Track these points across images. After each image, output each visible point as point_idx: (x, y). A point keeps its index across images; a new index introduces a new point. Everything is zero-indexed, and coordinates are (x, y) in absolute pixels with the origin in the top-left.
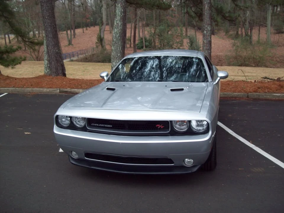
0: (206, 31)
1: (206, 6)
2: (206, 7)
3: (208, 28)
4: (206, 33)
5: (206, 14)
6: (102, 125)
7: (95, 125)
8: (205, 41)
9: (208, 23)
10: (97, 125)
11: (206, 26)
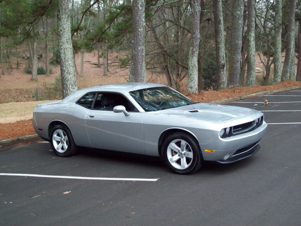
6: (238, 129)
7: (235, 130)
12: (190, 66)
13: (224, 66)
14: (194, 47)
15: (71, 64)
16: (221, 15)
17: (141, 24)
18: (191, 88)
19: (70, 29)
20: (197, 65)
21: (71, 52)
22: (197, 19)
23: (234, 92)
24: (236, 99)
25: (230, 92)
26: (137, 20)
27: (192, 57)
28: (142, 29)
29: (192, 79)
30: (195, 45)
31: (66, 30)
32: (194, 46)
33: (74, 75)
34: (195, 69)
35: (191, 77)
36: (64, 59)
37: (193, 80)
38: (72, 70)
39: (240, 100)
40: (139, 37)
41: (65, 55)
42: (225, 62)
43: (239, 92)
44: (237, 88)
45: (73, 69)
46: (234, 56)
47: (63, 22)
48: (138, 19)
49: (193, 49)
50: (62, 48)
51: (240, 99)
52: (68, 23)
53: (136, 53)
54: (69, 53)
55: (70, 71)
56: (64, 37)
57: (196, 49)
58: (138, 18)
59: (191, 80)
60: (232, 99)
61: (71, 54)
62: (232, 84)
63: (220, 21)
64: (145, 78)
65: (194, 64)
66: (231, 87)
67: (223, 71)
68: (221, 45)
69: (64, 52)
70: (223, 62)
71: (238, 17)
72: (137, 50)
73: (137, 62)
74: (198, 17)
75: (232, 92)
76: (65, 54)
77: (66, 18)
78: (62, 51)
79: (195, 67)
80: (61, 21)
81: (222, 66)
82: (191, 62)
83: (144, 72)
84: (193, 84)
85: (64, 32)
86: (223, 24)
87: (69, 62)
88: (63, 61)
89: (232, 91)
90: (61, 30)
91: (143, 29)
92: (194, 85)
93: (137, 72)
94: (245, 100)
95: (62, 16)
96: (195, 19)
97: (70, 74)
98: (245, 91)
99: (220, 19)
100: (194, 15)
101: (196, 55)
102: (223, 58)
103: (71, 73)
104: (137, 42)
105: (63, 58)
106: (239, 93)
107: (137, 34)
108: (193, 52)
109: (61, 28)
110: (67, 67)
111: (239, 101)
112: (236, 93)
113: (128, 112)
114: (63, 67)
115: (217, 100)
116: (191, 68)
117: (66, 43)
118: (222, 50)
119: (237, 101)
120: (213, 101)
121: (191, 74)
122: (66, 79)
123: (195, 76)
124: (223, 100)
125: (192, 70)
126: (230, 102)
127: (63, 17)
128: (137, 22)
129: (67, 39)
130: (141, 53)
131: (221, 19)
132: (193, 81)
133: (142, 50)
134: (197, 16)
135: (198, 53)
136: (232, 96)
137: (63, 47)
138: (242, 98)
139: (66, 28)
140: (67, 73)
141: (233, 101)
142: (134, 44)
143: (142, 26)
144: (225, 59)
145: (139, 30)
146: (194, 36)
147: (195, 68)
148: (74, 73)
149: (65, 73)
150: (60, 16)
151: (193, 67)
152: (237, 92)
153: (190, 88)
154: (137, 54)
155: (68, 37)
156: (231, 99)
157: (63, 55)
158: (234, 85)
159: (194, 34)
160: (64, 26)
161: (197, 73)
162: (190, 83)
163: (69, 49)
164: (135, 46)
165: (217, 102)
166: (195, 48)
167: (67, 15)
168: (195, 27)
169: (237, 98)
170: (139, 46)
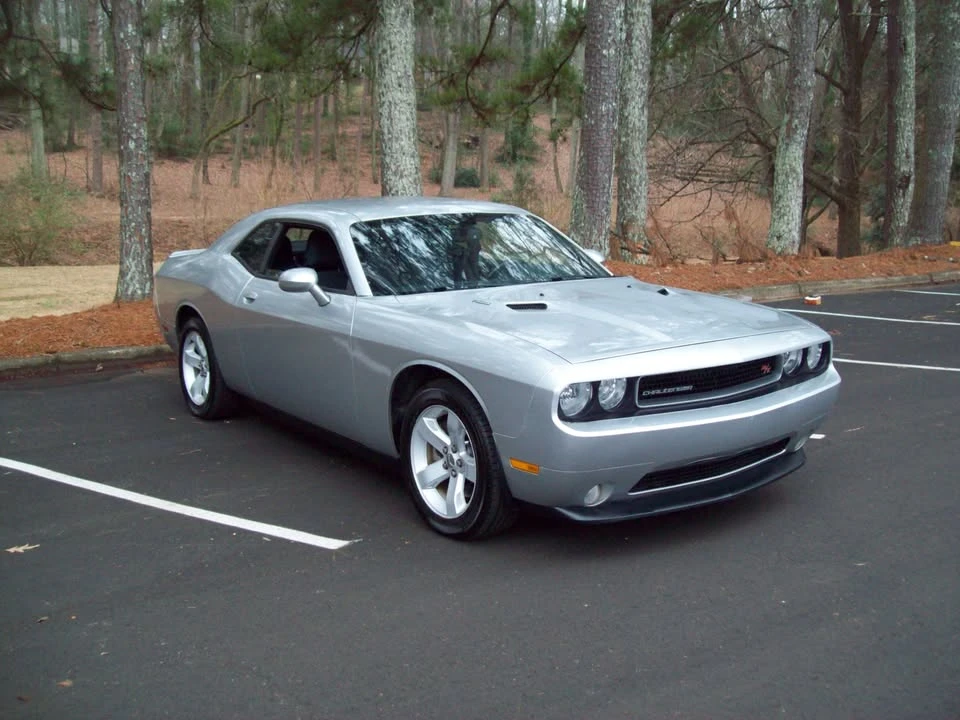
0: (136, 141)
1: (130, 57)
2: (133, 61)
3: (142, 131)
4: (136, 147)
5: (132, 84)
6: (670, 390)
7: (653, 392)
8: (134, 174)
9: (140, 116)
10: (659, 392)
11: (135, 125)
12: (779, 172)
13: (907, 180)
14: (794, 115)
15: (407, 146)
16: (910, 28)
17: (610, 35)
18: (779, 238)
19: (409, 47)
20: (800, 169)
21: (408, 114)
22: (807, 28)
23: (914, 258)
24: (917, 282)
25: (901, 258)
26: (599, 23)
27: (787, 144)
28: (612, 51)
29: (782, 211)
30: (797, 109)
31: (397, 51)
32: (793, 112)
33: (415, 180)
34: (795, 183)
35: (780, 205)
36: (389, 133)
37: (784, 215)
38: (409, 166)
39: (929, 284)
40: (602, 73)
41: (391, 122)
42: (912, 170)
43: (930, 260)
44: (933, 248)
45: (412, 162)
46: (930, 151)
47: (389, 26)
48: (602, 21)
49: (790, 122)
50: (384, 103)
51: (928, 281)
52: (403, 32)
53: (593, 122)
54: (404, 117)
55: (402, 168)
56: (391, 69)
57: (800, 122)
58: (601, 17)
59: (778, 213)
60: (903, 280)
61: (408, 119)
62: (920, 236)
63: (905, 44)
64: (643, 200)
65: (790, 165)
66: (915, 242)
67: (904, 195)
68: (904, 117)
69: (390, 112)
70: (904, 169)
71: (953, 30)
72: (596, 114)
73: (594, 149)
74: (810, 23)
75: (905, 259)
76: (390, 118)
77: (400, 17)
78: (385, 111)
79: (794, 175)
80: (385, 26)
81: (901, 180)
82: (784, 158)
83: (641, 182)
84: (785, 226)
85: (392, 56)
86: (913, 55)
87: (403, 143)
88: (386, 138)
89: (907, 256)
90: (384, 51)
91: (616, 50)
92: (787, 230)
93: (593, 179)
94: (943, 286)
95: (388, 11)
96: (801, 30)
97: (401, 177)
98: (951, 259)
99: (905, 40)
100: (799, 17)
101: (800, 139)
102: (908, 157)
103: (406, 173)
104: (595, 89)
105: (386, 131)
106: (930, 263)
107: (598, 66)
108: (791, 131)
109: (385, 45)
110: (395, 156)
111: (921, 288)
112: (919, 261)
113: (324, 290)
114: (385, 155)
115: (847, 278)
116: (781, 178)
117: (397, 86)
118: (906, 134)
119: (914, 286)
120: (832, 282)
121: (780, 197)
122: (391, 189)
123: (793, 203)
124: (869, 281)
125: (785, 184)
126: (892, 287)
127: (390, 14)
128: (600, 30)
129: (399, 78)
130: (608, 122)
131: (908, 38)
132: (786, 218)
133: (611, 114)
134: (810, 19)
135: (806, 132)
136: (903, 270)
137: (388, 97)
138: (936, 279)
139: (397, 44)
140: (395, 174)
141: (904, 286)
142: (589, 96)
143: (613, 41)
144: (913, 159)
145: (605, 52)
146: (796, 81)
147: (794, 178)
148: (417, 173)
149: (390, 172)
150: (383, 11)
151: (787, 176)
152: (924, 259)
153: (775, 238)
154: (596, 124)
155: (403, 71)
156: (896, 278)
157: (386, 121)
158: (927, 240)
159: (796, 76)
160: (393, 38)
161: (800, 194)
162: (776, 224)
163: (404, 105)
164: (589, 99)
165: (847, 284)
166: (797, 118)
167: (402, 9)
168: (801, 55)
169: (920, 277)
170: (603, 101)
